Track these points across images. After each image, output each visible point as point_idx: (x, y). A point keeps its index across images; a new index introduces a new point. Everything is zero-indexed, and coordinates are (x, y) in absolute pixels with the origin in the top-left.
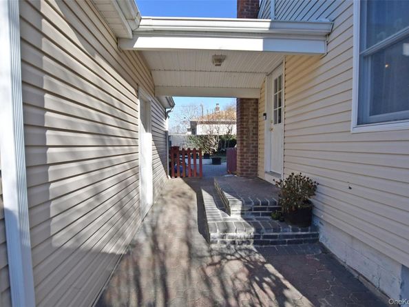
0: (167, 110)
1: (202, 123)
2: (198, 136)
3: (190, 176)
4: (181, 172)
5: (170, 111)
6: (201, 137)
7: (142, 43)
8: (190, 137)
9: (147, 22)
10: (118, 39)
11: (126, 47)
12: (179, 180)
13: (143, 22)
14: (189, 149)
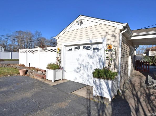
0: (136, 48)
1: (152, 50)
2: (149, 56)
3: (144, 71)
4: (140, 69)
5: (137, 49)
6: (151, 57)
7: (132, 38)
8: (145, 57)
9: (134, 35)
10: (127, 38)
11: (129, 39)
12: (139, 72)
13: (133, 35)
14: (144, 62)
